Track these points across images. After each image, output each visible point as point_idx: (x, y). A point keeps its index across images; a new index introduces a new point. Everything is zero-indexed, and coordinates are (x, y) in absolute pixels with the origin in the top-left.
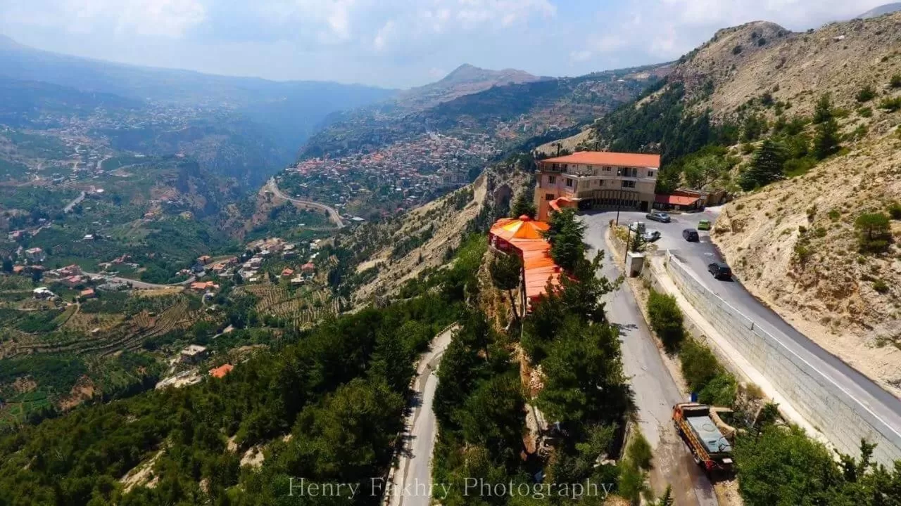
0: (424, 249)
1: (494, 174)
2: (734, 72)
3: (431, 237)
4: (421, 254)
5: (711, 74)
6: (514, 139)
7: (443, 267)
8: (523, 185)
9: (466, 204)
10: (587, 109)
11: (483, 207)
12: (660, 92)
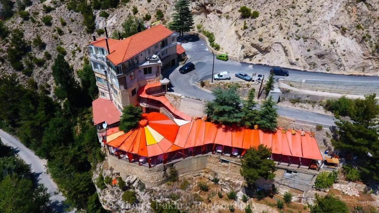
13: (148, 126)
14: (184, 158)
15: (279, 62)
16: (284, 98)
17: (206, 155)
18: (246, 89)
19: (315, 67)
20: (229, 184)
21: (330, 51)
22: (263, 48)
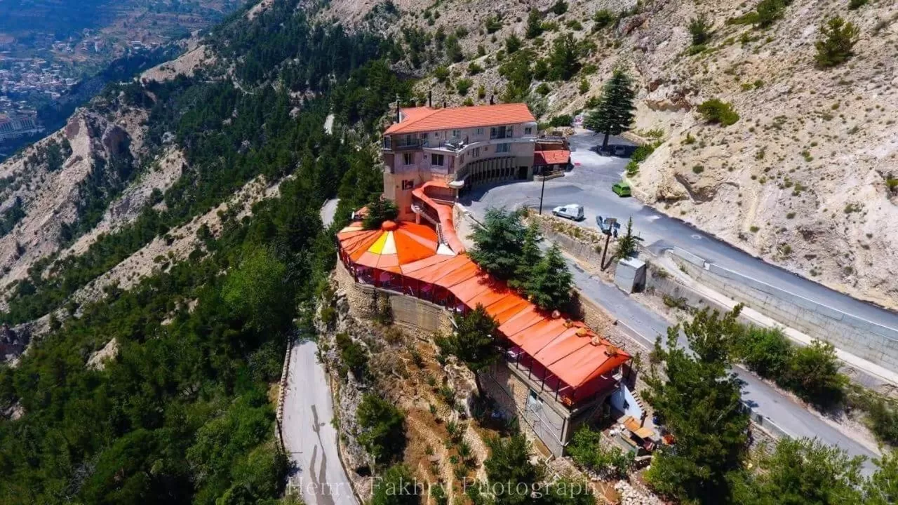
0: (19, 233)
1: (93, 115)
3: (24, 215)
4: (18, 244)
6: (87, 62)
7: (65, 253)
8: (141, 125)
9: (62, 162)
10: (172, 20)
11: (92, 161)
13: (391, 233)
14: (405, 293)
15: (719, 226)
16: (653, 288)
17: (437, 306)
18: (586, 242)
19: (787, 258)
20: (455, 376)
21: (832, 228)
22: (695, 187)
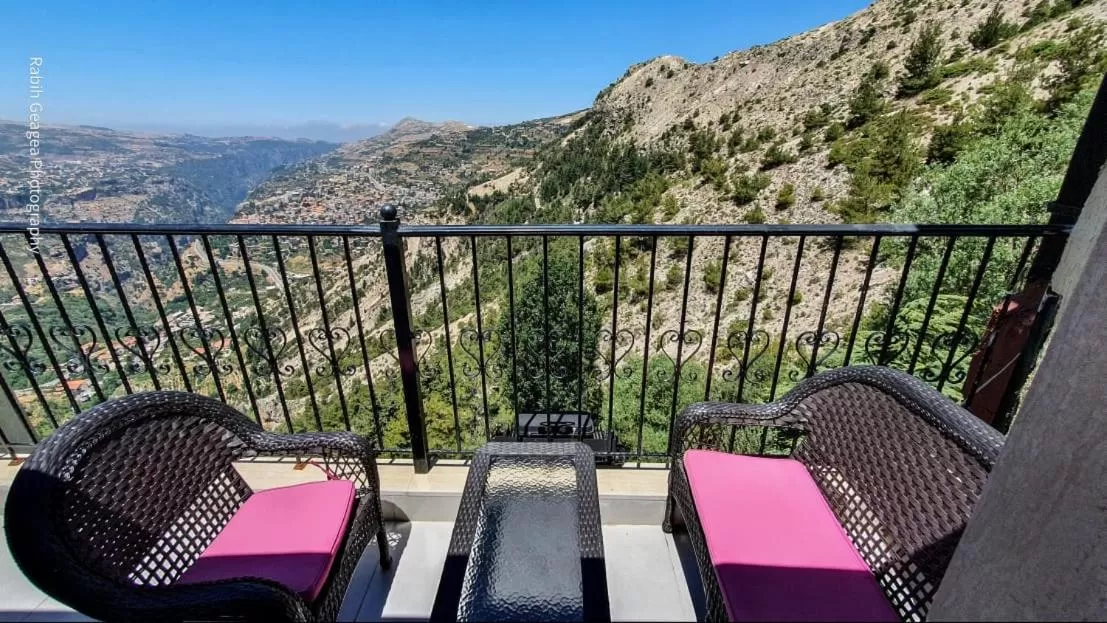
2: (650, 104)
5: (629, 107)
12: (583, 129)
